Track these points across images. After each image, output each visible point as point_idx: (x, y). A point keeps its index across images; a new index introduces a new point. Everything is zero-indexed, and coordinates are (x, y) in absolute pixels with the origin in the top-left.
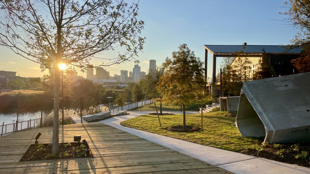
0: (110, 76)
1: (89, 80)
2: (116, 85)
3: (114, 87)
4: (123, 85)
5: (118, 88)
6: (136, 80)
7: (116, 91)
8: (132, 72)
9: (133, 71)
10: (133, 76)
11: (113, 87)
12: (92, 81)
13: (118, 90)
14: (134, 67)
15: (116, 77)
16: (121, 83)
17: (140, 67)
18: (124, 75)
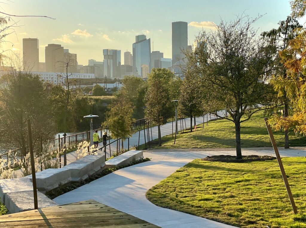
0: (78, 64)
1: (30, 76)
2: (95, 85)
3: (91, 90)
4: (110, 86)
5: (99, 91)
6: (142, 73)
7: (96, 100)
8: (132, 53)
9: (134, 50)
10: (134, 63)
11: (87, 90)
12: (37, 77)
13: (102, 97)
14: (135, 42)
15: (93, 67)
16: (107, 81)
17: (149, 39)
18: (112, 61)
